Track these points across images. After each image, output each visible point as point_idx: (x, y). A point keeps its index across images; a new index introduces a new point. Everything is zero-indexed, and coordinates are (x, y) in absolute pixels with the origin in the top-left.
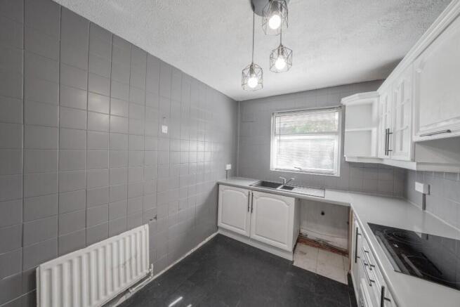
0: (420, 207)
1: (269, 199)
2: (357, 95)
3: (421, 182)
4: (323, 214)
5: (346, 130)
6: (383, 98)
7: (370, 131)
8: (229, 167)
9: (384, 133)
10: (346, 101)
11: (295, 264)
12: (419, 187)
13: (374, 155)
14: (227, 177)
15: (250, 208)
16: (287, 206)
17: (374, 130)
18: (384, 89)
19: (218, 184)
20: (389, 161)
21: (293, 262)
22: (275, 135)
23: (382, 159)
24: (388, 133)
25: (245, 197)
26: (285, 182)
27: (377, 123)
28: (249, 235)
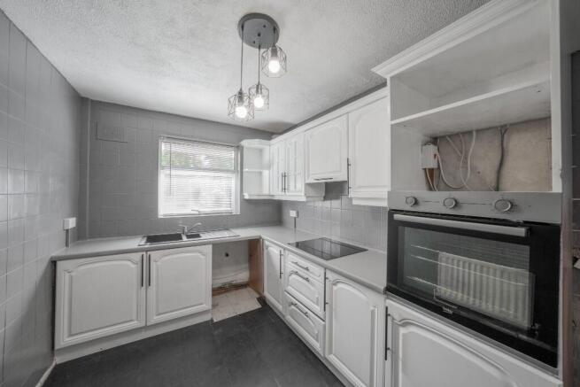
0: (293, 227)
1: (175, 256)
2: (257, 140)
3: (294, 210)
4: (227, 255)
5: (245, 170)
6: (274, 148)
7: (261, 173)
8: (72, 223)
10: (245, 143)
11: (215, 321)
12: (293, 214)
13: (266, 192)
14: (67, 245)
15: (145, 279)
16: (202, 257)
19: (54, 263)
20: (279, 195)
21: (212, 320)
22: (163, 168)
23: (273, 196)
24: (284, 176)
25: (133, 266)
26: (186, 231)
27: (269, 167)
28: (143, 324)
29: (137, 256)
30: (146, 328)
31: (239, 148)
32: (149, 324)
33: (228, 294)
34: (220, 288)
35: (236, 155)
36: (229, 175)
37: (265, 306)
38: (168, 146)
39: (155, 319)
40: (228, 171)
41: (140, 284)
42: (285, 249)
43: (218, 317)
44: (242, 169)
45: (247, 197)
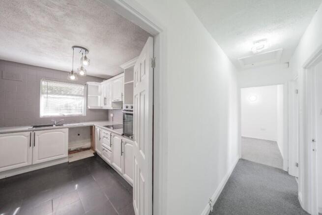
0: (112, 121)
1: (49, 133)
3: (112, 113)
4: (79, 135)
5: (89, 95)
6: (102, 86)
7: (97, 97)
9: (103, 98)
10: (88, 83)
11: (70, 162)
12: (112, 115)
13: (99, 105)
15: (32, 143)
16: (63, 134)
17: (99, 97)
18: (105, 82)
20: (105, 107)
21: (68, 162)
22: (43, 93)
24: (105, 99)
25: (25, 138)
26: (56, 123)
27: (100, 94)
28: (31, 164)
29: (28, 134)
30: (32, 165)
31: (86, 85)
32: (33, 164)
33: (79, 153)
34: (75, 150)
35: (85, 88)
36: (81, 98)
37: (96, 155)
38: (46, 83)
39: (37, 161)
40: (80, 96)
41: (29, 146)
42: (102, 128)
43: (71, 160)
44: (87, 94)
45: (89, 108)
